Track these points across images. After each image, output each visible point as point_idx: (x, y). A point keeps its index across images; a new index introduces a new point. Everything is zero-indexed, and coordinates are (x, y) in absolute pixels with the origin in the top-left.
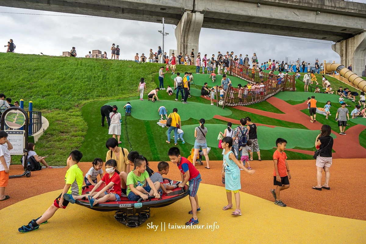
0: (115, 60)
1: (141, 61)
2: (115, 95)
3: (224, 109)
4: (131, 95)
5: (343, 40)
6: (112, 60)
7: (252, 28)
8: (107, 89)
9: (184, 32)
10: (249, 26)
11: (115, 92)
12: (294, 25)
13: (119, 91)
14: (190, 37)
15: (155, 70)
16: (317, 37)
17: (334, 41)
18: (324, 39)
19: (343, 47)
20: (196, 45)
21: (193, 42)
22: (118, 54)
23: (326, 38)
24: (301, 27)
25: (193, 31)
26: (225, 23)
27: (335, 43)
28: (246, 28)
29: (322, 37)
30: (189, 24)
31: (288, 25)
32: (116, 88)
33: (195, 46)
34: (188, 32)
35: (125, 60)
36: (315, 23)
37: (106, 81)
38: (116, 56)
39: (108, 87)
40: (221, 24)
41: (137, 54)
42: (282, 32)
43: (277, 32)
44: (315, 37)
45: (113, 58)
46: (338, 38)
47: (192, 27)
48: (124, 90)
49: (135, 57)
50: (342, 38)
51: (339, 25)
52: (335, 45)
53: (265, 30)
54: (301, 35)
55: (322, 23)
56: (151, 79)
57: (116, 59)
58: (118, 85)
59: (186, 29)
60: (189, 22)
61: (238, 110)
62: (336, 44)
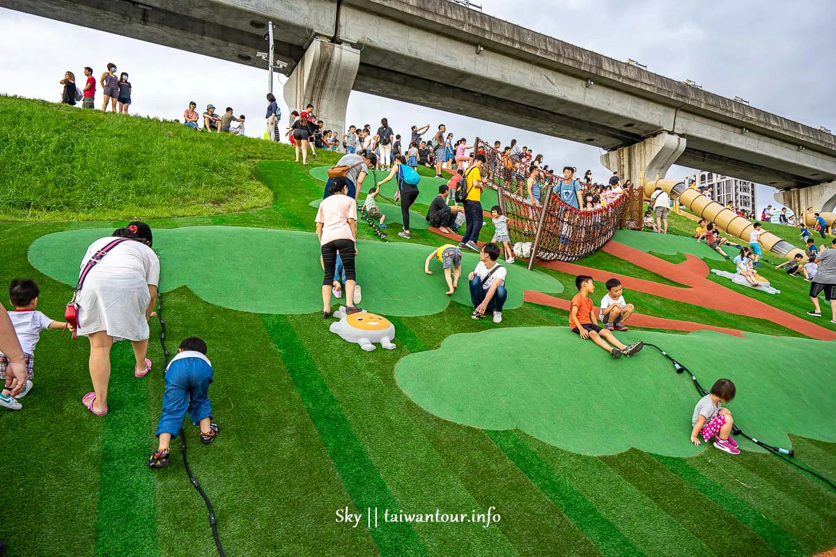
0: (114, 113)
1: (205, 126)
2: (109, 207)
3: (531, 270)
4: (180, 212)
5: (622, 146)
6: (105, 113)
7: (458, 103)
8: (71, 183)
9: (311, 88)
10: (453, 97)
11: (109, 196)
12: (543, 104)
13: (128, 194)
14: (324, 103)
15: (255, 153)
16: (578, 137)
17: (604, 148)
18: (589, 141)
19: (623, 159)
20: (339, 123)
21: (332, 115)
22: (125, 99)
23: (592, 140)
24: (556, 110)
25: (333, 89)
26: (404, 85)
27: (606, 152)
28: (447, 100)
29: (586, 136)
30: (325, 68)
31: (532, 103)
32: (114, 182)
33: (337, 126)
34: (321, 91)
35: (151, 117)
36: (583, 103)
37: (73, 159)
38: (118, 104)
39: (78, 175)
40: (393, 86)
41: (193, 104)
42: (517, 119)
43: (505, 116)
44: (574, 137)
45: (109, 108)
46: (615, 141)
47: (331, 77)
48: (149, 192)
49: (187, 112)
50: (621, 143)
51: (624, 114)
52: (607, 156)
53: (484, 110)
54: (551, 129)
55: (595, 106)
56: (248, 172)
57: (118, 111)
58: (124, 177)
59: (316, 81)
60: (324, 64)
61: (565, 273)
62: (608, 154)
